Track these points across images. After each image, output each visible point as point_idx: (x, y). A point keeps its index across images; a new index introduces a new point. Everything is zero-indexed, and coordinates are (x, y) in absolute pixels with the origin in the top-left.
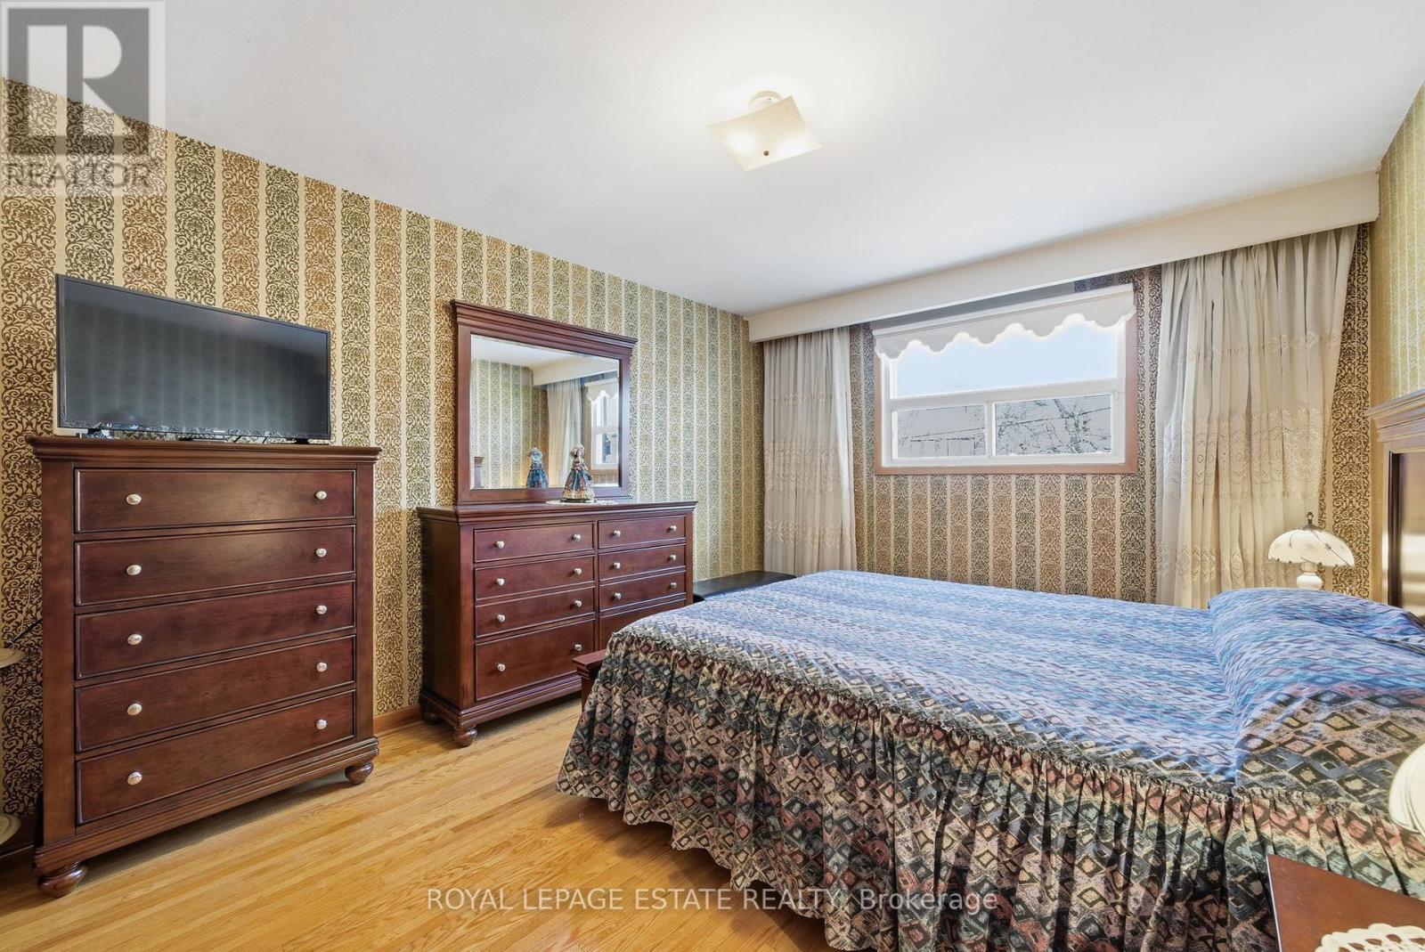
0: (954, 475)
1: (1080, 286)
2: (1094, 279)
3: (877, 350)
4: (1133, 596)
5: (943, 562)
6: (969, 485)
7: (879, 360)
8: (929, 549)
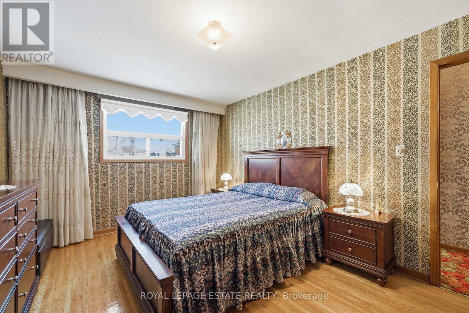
0: (137, 163)
1: (176, 109)
2: (179, 108)
3: (102, 107)
4: (187, 195)
5: (133, 195)
6: (143, 166)
7: (102, 112)
8: (127, 191)
